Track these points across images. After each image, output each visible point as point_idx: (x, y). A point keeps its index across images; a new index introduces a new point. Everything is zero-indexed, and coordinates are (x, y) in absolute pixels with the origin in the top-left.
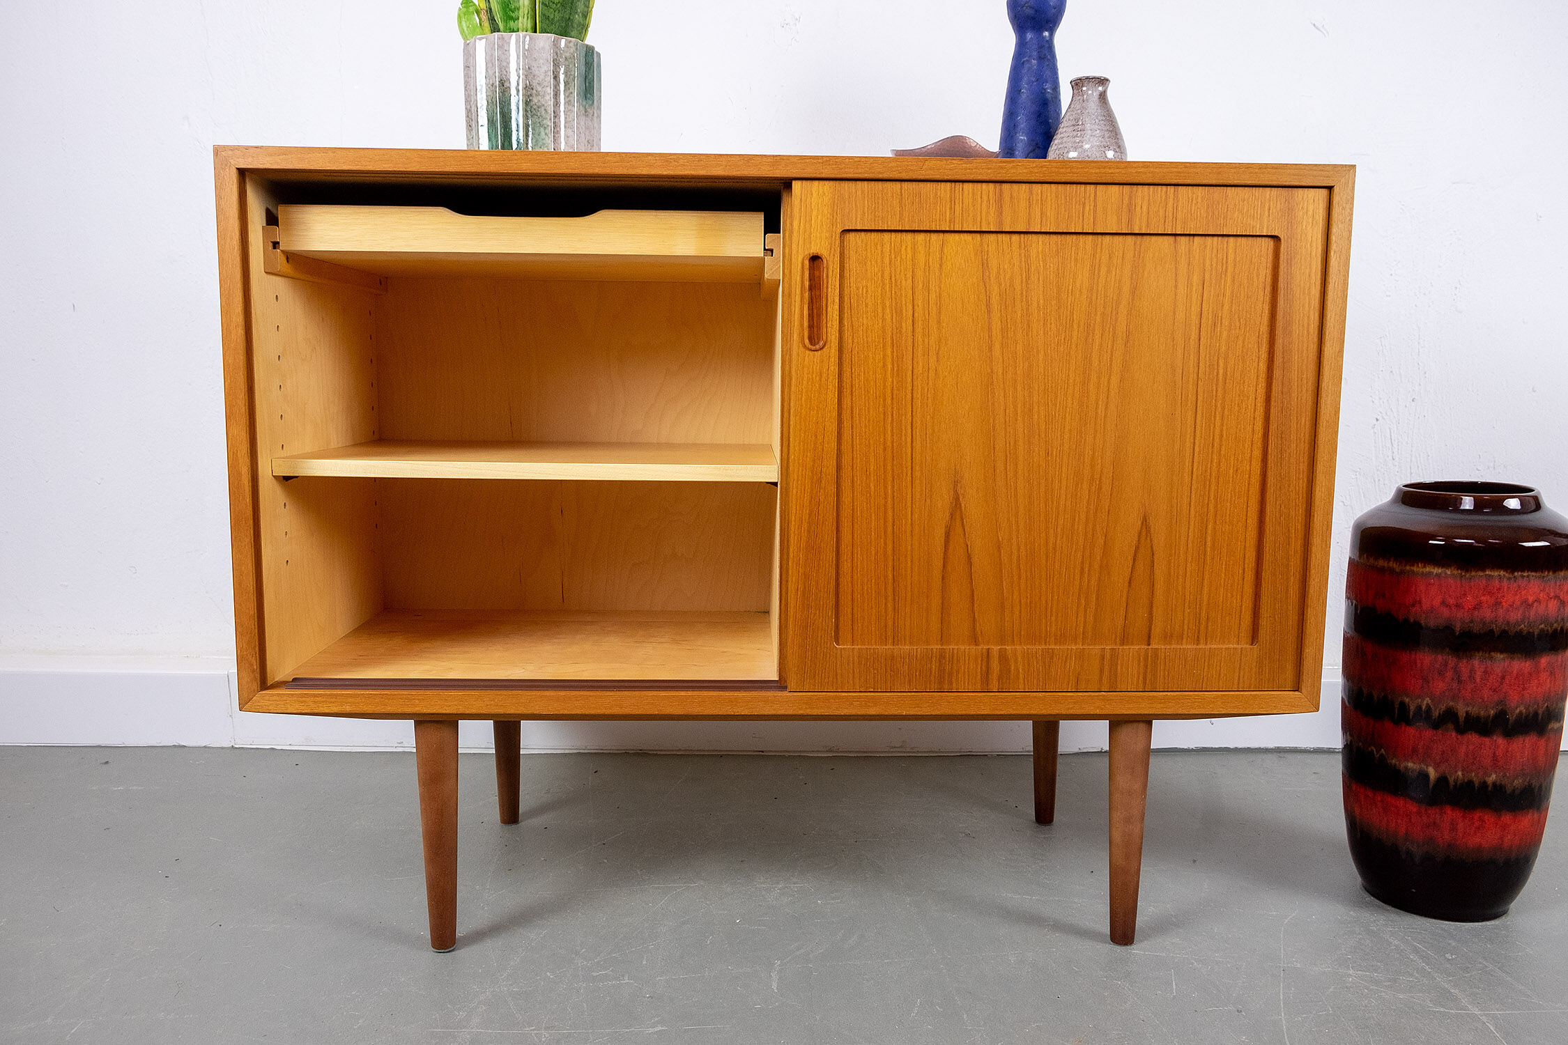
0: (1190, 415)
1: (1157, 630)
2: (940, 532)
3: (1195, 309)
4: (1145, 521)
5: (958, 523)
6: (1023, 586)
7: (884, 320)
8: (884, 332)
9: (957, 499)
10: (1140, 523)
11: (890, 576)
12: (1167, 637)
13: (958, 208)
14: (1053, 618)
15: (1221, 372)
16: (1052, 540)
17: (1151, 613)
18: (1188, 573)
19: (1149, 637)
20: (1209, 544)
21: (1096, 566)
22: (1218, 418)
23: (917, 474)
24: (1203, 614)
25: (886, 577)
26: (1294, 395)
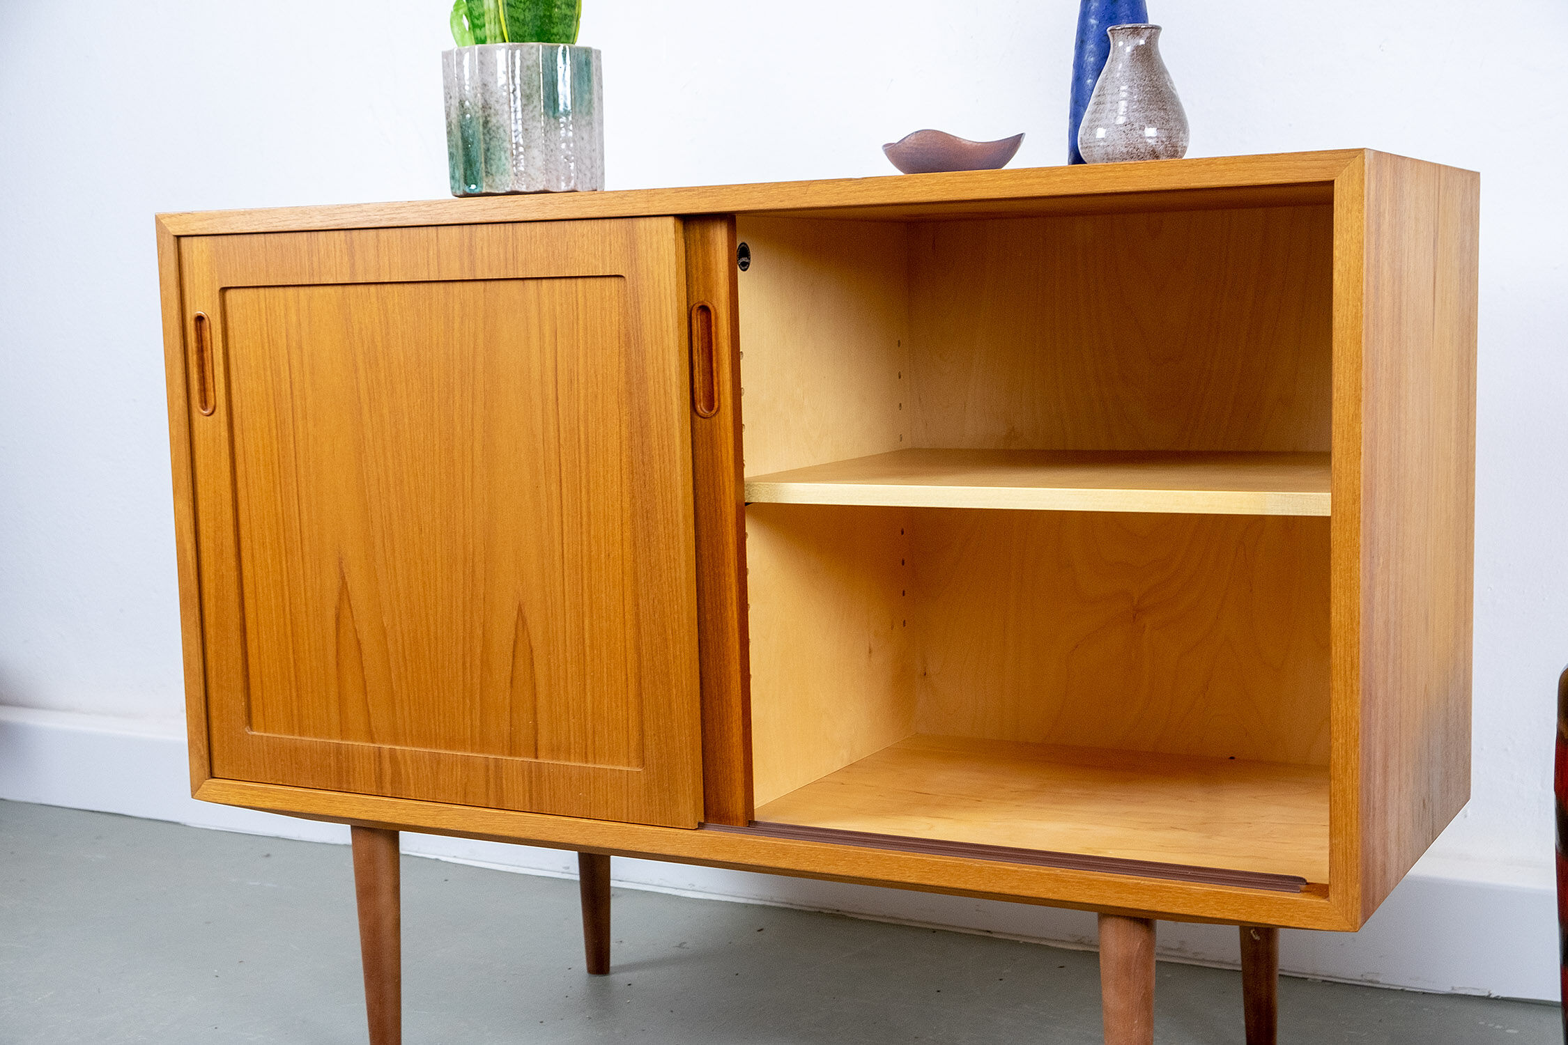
0: (554, 488)
1: (543, 741)
2: (330, 613)
3: (549, 364)
4: (520, 610)
5: (346, 606)
6: (410, 678)
7: (266, 381)
8: (267, 394)
9: (343, 578)
10: (516, 613)
11: (292, 660)
12: (555, 751)
13: (315, 259)
14: (441, 717)
15: (582, 437)
16: (432, 628)
17: (535, 721)
18: (569, 675)
19: (536, 749)
20: (587, 642)
21: (478, 662)
22: (583, 493)
23: (307, 549)
24: (589, 726)
25: (288, 659)
26: (657, 466)
